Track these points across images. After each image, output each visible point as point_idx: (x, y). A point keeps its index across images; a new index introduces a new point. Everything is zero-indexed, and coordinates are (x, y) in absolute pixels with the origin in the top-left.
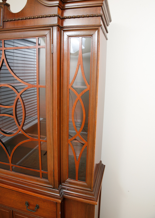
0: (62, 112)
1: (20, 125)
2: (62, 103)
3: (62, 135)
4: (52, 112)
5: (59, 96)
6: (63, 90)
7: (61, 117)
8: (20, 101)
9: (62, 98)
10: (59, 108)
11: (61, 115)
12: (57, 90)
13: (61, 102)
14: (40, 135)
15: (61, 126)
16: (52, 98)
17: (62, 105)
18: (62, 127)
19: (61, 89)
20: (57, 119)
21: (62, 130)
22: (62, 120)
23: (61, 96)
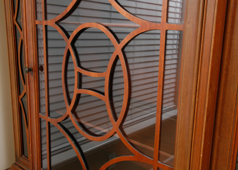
0: (224, 99)
1: (116, 119)
2: (227, 75)
3: (217, 162)
4: (194, 96)
5: (219, 56)
6: (231, 39)
7: (219, 115)
8: (120, 65)
9: (228, 62)
10: (215, 88)
11: (220, 110)
12: (213, 35)
13: (224, 72)
14: (159, 149)
15: (217, 137)
16: (197, 58)
17: (226, 81)
18: (219, 141)
19: (228, 35)
20: (205, 118)
21: (218, 151)
22: (221, 122)
23: (226, 56)
